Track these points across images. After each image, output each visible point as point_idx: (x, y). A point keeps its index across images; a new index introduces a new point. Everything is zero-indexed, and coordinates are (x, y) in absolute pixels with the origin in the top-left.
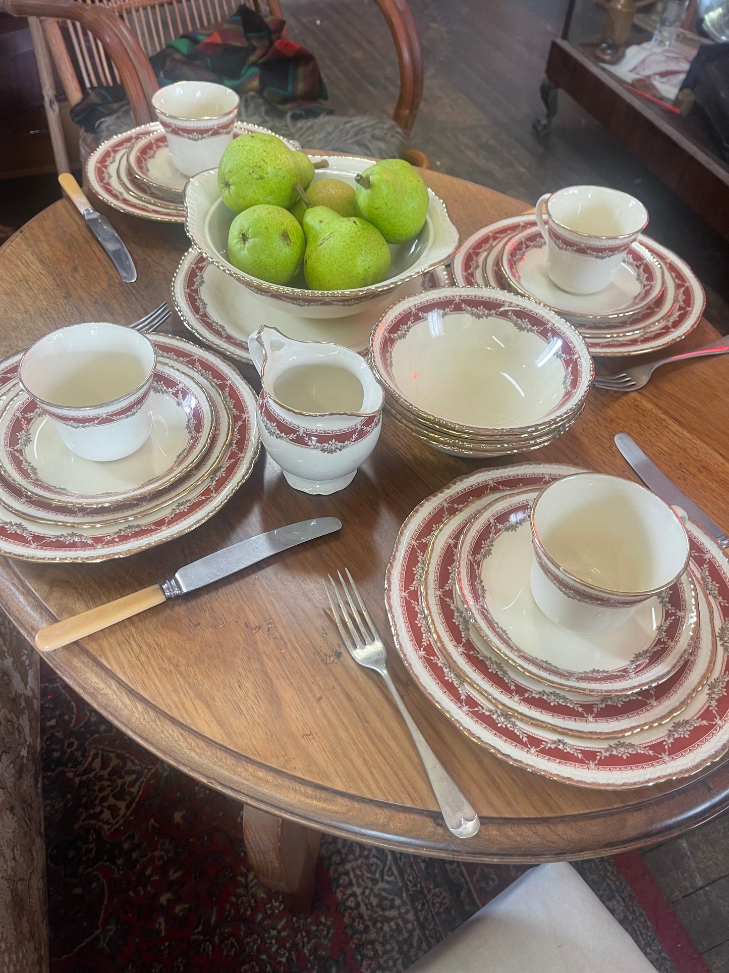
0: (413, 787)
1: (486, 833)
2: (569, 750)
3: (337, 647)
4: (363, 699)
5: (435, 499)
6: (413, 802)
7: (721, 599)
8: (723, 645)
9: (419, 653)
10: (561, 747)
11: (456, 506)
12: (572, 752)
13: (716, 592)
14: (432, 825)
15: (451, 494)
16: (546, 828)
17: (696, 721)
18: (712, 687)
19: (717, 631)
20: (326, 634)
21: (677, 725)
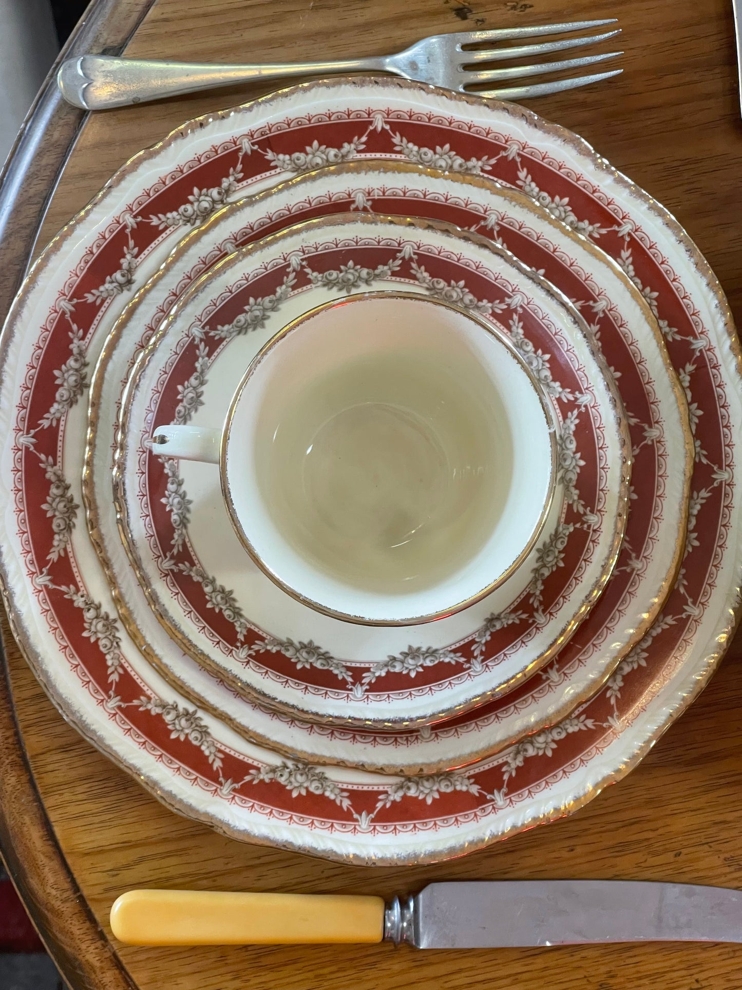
0: (175, 33)
1: (61, 122)
2: (107, 286)
3: (480, 16)
4: (360, 20)
5: (721, 325)
6: (153, 21)
7: (266, 778)
8: (175, 708)
9: (379, 117)
10: (118, 275)
11: (690, 368)
12: (102, 288)
13: (282, 780)
14: (109, 41)
15: (722, 369)
16: (28, 221)
17: (62, 545)
18: (109, 625)
19: (207, 720)
20: (514, 8)
21: (71, 509)
